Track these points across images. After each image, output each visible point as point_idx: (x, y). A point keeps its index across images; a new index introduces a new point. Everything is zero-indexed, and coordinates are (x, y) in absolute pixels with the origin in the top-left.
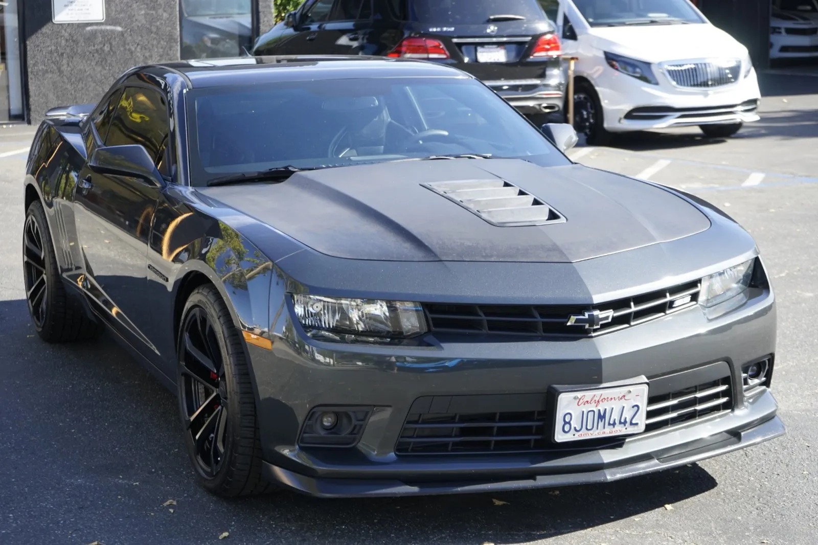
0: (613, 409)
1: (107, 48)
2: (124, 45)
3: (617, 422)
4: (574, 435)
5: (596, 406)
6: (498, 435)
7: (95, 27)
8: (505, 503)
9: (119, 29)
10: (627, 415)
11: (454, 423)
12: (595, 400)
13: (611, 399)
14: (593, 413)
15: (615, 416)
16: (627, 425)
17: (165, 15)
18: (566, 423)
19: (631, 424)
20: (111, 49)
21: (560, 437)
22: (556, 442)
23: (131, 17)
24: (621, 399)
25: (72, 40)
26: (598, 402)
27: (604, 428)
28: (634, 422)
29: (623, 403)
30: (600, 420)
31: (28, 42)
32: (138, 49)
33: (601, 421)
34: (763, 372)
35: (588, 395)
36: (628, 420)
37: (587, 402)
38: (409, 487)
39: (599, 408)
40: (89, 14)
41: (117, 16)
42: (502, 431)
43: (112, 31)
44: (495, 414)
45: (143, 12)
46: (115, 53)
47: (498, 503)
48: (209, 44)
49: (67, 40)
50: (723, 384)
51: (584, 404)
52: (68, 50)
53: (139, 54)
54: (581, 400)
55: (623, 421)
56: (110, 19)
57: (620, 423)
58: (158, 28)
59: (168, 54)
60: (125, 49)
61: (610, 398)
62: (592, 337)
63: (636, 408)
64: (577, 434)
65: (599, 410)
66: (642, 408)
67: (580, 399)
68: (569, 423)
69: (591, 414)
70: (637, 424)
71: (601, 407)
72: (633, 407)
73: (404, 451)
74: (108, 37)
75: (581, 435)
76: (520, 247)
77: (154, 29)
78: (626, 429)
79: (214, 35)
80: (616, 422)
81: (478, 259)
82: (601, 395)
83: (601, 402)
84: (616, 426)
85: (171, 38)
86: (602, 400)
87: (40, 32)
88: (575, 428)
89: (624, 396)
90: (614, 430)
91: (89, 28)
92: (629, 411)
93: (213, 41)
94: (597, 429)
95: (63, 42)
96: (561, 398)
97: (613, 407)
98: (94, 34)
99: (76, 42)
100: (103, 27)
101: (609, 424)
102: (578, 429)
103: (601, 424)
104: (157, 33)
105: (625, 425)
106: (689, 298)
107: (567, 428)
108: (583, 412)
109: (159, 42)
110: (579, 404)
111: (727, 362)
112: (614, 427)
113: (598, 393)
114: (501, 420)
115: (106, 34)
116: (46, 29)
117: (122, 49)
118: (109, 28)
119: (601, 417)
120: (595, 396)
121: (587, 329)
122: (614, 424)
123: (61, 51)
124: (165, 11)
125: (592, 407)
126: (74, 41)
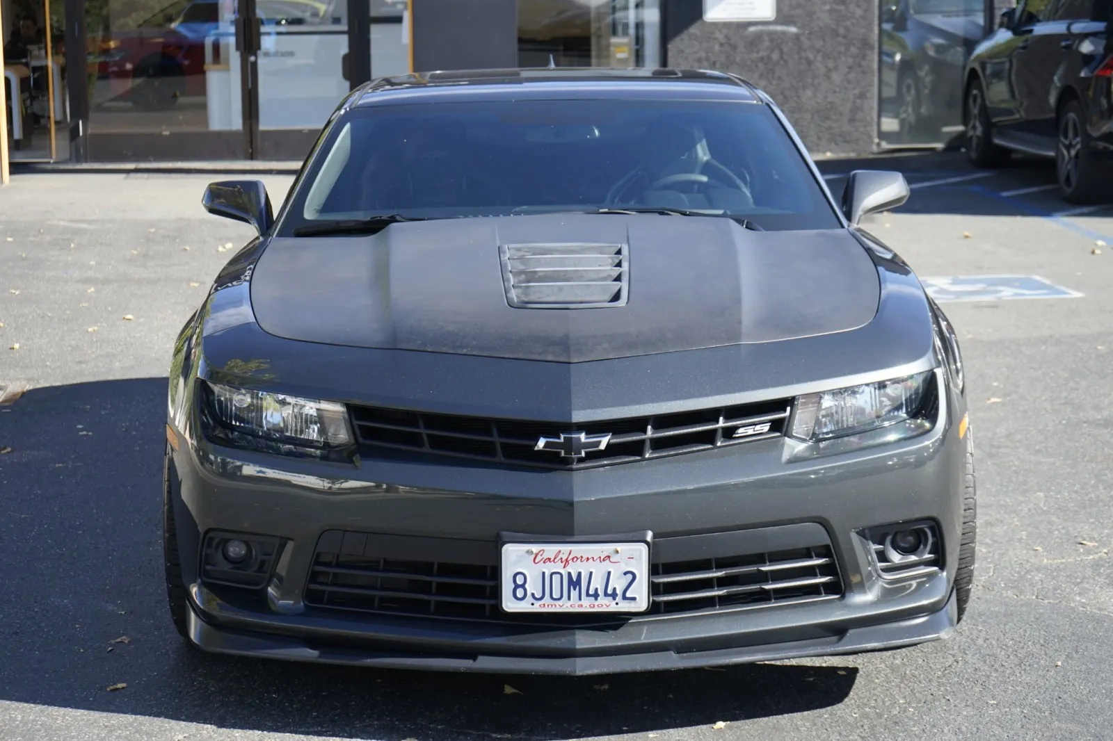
0: (591, 573)
1: (775, 56)
2: (799, 53)
3: (601, 592)
4: (533, 604)
5: (564, 567)
6: (438, 593)
7: (760, 28)
8: (516, 691)
9: (793, 30)
10: (618, 584)
11: (377, 570)
12: (561, 559)
13: (588, 559)
14: (559, 576)
15: (597, 584)
16: (617, 598)
17: (859, 12)
18: (517, 586)
19: (624, 598)
20: (782, 58)
21: (510, 605)
22: (504, 610)
23: (811, 14)
24: (604, 560)
25: (729, 45)
26: (567, 560)
27: (580, 599)
28: (628, 595)
29: (607, 566)
30: (572, 587)
31: (669, 46)
32: (819, 58)
33: (575, 589)
34: (925, 546)
35: (551, 550)
36: (619, 592)
37: (549, 559)
38: (309, 650)
39: (569, 569)
40: (753, 9)
41: (792, 13)
42: (444, 589)
43: (784, 33)
44: (432, 564)
45: (827, 7)
46: (786, 62)
47: (509, 690)
48: (931, 53)
49: (722, 45)
50: (819, 556)
51: (544, 562)
52: (723, 58)
53: (819, 65)
54: (539, 556)
55: (610, 591)
56: (783, 16)
57: (606, 594)
58: (847, 29)
59: (860, 66)
60: (801, 58)
61: (585, 557)
62: (572, 470)
63: (630, 577)
64: (537, 604)
65: (569, 574)
66: (641, 576)
67: (537, 555)
68: (523, 586)
69: (556, 578)
70: (634, 599)
71: (573, 569)
72: (626, 573)
73: (315, 602)
74: (777, 41)
75: (544, 605)
76: (514, 338)
77: (842, 31)
78: (617, 604)
79: (939, 41)
80: (599, 592)
81: (444, 350)
82: (571, 551)
83: (571, 562)
84: (599, 598)
85: (866, 44)
86: (573, 559)
87: (685, 32)
88: (533, 595)
89: (609, 557)
90: (596, 603)
91: (752, 29)
92: (619, 578)
93: (939, 48)
94: (569, 599)
95: (717, 47)
96: (506, 551)
97: (591, 570)
98: (758, 37)
99: (734, 47)
100: (772, 28)
101: (588, 595)
102: (537, 596)
103: (574, 594)
104: (844, 37)
105: (614, 599)
106: (766, 428)
107: (520, 593)
108: (544, 573)
109: (847, 49)
110: (537, 561)
111: (821, 524)
112: (596, 599)
113: (565, 548)
114: (440, 574)
115: (775, 36)
116: (694, 29)
117: (796, 57)
118: (779, 28)
119: (574, 583)
120: (560, 551)
121: (564, 457)
122: (596, 596)
123: (713, 59)
124: (858, 7)
125: (558, 567)
126: (730, 45)
